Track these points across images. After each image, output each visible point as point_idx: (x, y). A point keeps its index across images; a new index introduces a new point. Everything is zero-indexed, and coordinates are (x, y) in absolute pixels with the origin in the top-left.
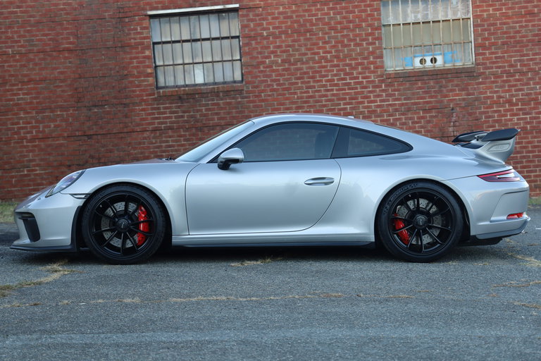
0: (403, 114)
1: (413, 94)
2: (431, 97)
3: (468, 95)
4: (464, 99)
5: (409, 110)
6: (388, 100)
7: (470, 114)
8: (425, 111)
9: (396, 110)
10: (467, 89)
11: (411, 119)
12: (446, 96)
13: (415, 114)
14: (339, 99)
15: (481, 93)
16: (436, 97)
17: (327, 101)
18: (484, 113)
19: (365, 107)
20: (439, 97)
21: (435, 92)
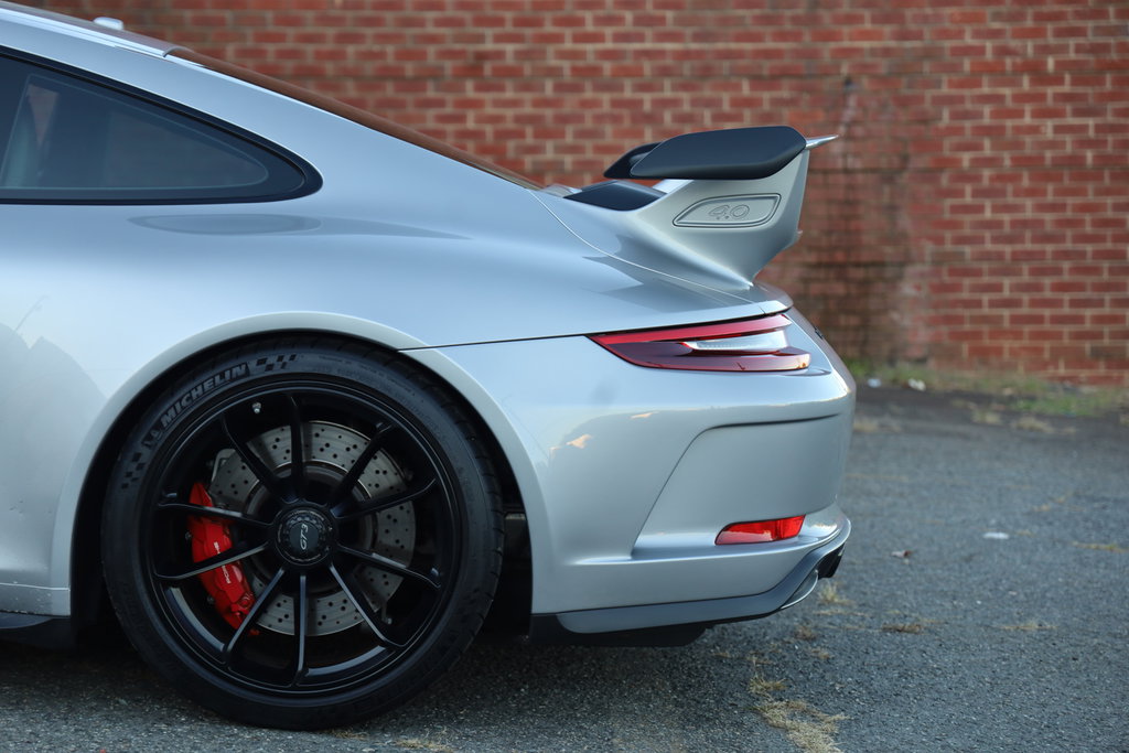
0: (685, 87)
1: (725, 21)
2: (782, 36)
3: (903, 36)
4: (887, 52)
5: (706, 73)
6: (640, 38)
7: (903, 102)
8: (758, 81)
9: (665, 72)
10: (900, 19)
11: (709, 103)
12: (830, 36)
13: (726, 87)
14: (480, 21)
15: (945, 34)
16: (796, 37)
17: (440, 23)
18: (949, 100)
19: (563, 55)
20: (807, 38)
21: (796, 20)
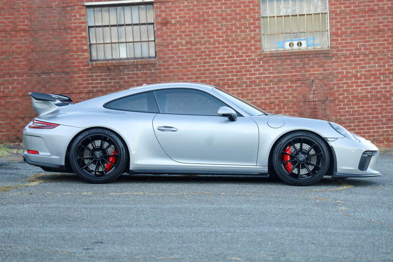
0: (275, 84)
1: (284, 69)
2: (297, 72)
3: (325, 70)
4: (321, 74)
5: (280, 81)
6: (265, 74)
7: (326, 85)
8: (292, 82)
9: (271, 81)
10: (324, 66)
11: (281, 87)
12: (308, 71)
13: (285, 84)
14: (228, 72)
15: (334, 69)
16: (300, 71)
17: (218, 73)
18: (337, 84)
19: (247, 79)
20: (303, 72)
21: (300, 68)
